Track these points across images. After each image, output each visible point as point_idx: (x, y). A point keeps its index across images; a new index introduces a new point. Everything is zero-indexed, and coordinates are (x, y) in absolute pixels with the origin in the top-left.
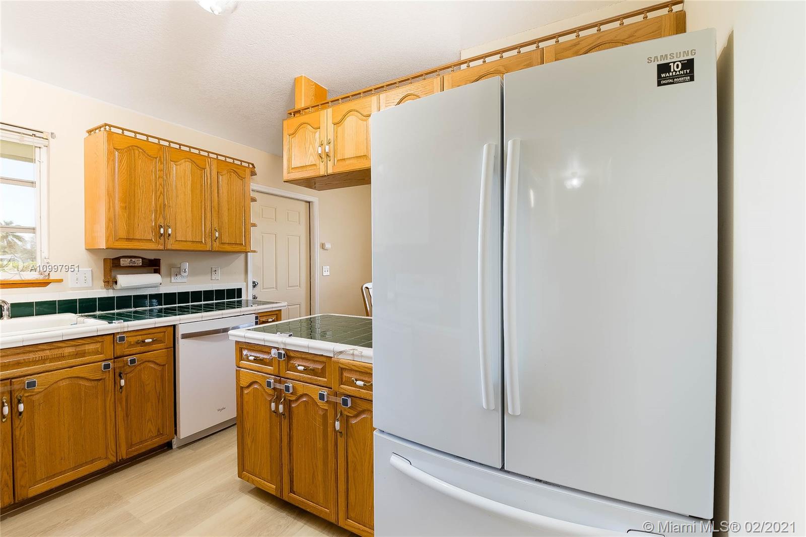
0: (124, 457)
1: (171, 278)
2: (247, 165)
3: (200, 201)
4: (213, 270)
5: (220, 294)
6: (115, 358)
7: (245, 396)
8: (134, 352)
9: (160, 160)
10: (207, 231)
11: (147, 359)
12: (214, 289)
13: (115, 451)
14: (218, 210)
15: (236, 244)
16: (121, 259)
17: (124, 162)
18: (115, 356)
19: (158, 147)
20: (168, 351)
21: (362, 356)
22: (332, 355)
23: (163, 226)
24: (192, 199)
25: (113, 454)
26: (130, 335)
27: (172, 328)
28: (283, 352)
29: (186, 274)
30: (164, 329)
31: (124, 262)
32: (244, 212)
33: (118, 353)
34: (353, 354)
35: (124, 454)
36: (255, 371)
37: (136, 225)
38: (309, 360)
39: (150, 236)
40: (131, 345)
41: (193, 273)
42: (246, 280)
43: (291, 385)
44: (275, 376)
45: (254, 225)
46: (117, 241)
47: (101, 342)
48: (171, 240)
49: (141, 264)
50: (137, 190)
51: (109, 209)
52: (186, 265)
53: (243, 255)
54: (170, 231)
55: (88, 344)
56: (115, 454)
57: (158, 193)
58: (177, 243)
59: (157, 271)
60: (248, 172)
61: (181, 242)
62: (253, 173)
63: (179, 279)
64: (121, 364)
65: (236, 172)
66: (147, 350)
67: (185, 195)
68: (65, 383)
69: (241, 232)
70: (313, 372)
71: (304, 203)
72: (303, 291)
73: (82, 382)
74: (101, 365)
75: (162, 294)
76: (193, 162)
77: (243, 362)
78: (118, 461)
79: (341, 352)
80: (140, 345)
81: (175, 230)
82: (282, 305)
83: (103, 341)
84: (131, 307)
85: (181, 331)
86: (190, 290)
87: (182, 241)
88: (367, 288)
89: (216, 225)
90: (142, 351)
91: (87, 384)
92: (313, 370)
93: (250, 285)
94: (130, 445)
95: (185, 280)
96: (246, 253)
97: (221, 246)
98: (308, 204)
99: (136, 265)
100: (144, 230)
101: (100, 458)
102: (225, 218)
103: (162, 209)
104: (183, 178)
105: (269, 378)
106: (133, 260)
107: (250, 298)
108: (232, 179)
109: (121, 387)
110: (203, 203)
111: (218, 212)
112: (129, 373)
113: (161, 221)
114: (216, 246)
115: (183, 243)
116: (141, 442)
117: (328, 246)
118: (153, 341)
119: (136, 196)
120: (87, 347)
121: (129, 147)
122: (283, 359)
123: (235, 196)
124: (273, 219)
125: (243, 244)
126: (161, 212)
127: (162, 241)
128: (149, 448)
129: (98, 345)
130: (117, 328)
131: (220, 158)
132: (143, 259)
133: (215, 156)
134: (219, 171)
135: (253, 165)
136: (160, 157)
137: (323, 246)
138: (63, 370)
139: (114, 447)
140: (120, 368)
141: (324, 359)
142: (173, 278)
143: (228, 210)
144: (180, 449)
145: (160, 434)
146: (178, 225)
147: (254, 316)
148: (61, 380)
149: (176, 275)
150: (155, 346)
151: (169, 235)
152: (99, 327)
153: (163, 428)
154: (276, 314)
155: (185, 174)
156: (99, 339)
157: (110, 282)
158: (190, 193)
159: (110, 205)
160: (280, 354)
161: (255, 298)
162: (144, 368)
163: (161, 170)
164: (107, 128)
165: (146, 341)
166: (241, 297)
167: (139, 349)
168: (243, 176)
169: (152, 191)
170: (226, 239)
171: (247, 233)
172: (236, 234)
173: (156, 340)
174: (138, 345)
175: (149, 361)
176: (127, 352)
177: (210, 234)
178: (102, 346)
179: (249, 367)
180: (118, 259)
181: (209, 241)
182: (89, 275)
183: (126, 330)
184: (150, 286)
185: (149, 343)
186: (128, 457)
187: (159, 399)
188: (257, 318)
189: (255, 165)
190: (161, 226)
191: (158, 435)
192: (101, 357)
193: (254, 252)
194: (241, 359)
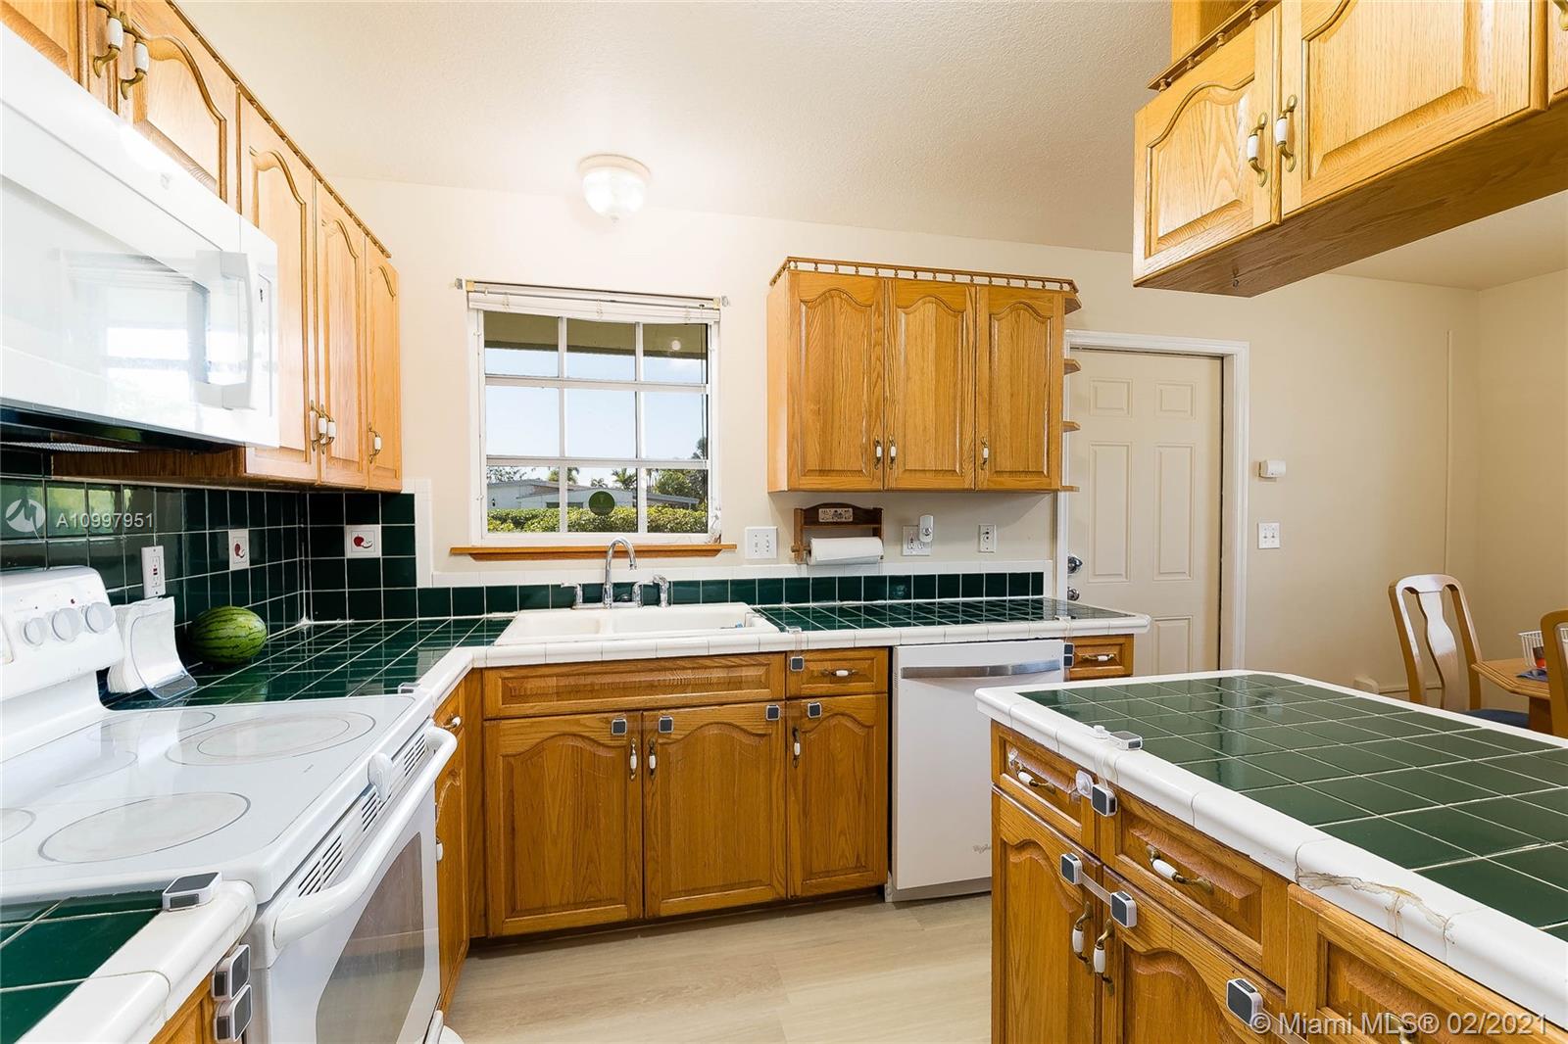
0: (799, 893)
1: (902, 545)
2: (1056, 286)
3: (952, 385)
4: (983, 530)
5: (996, 582)
6: (788, 699)
7: (1011, 869)
8: (818, 692)
9: (878, 308)
10: (966, 447)
11: (841, 710)
12: (984, 571)
13: (783, 875)
14: (990, 397)
15: (1027, 472)
16: (820, 510)
17: (817, 323)
18: (788, 695)
19: (874, 282)
20: (877, 699)
21: (1445, 940)
22: (1290, 876)
23: (881, 441)
24: (938, 381)
25: (781, 881)
26: (811, 658)
27: (886, 653)
28: (1109, 793)
29: (928, 539)
30: (871, 654)
31: (825, 515)
32: (1047, 398)
33: (793, 691)
34: (1395, 913)
35: (798, 889)
36: (1036, 814)
37: (835, 444)
38: (1197, 852)
39: (860, 464)
40: (813, 678)
41: (942, 538)
42: (1054, 556)
43: (1130, 904)
44: (1086, 851)
45: (1072, 427)
46: (805, 475)
47: (766, 665)
48: (897, 470)
49: (851, 520)
50: (838, 375)
51: (793, 417)
52: (929, 522)
53: (1047, 499)
54: (893, 452)
55: (747, 666)
56: (784, 883)
57: (874, 376)
58: (907, 474)
59: (877, 533)
60: (1059, 303)
61: (913, 473)
62: (1072, 305)
63: (916, 549)
64: (795, 713)
65: (1031, 307)
66: (840, 692)
67: (923, 374)
68: (714, 731)
69: (1039, 445)
70: (1210, 898)
71: (1207, 361)
72: (1199, 588)
73: (736, 734)
74: (765, 707)
75: (886, 577)
76: (939, 301)
77: (1007, 777)
78: (789, 897)
79: (1331, 880)
80: (828, 679)
81: (903, 450)
82: (1136, 623)
83: (769, 664)
84: (834, 600)
85: (903, 660)
86: (937, 572)
87: (915, 470)
88: (1412, 590)
89: (983, 433)
90: (831, 692)
91: (745, 740)
92: (1211, 891)
93: (1063, 566)
94: (809, 874)
95: (927, 551)
96: (1056, 491)
97: (996, 478)
98: (1219, 362)
99: (843, 520)
100: (848, 454)
101: (760, 883)
102: (1005, 417)
103: (879, 409)
104: (919, 340)
105: (1070, 850)
106: (839, 510)
107: (1062, 596)
108: (1021, 326)
109: (796, 758)
110: (959, 386)
111: (990, 403)
112: (810, 732)
113: (877, 435)
114: (985, 479)
115: (918, 475)
116: (828, 873)
117: (1275, 468)
118: (851, 675)
119: (836, 386)
120: (747, 673)
121: (824, 293)
122: (1108, 814)
123: (1027, 363)
124: (1122, 409)
125: (1043, 472)
126: (878, 415)
127: (879, 473)
128: (841, 888)
129: (760, 672)
130: (789, 643)
131: (996, 281)
132: (855, 508)
133: (985, 280)
134: (994, 311)
135: (1070, 283)
136: (878, 303)
137: (1260, 471)
138: (708, 708)
139: (782, 868)
140: (794, 718)
141: (1257, 875)
142: (905, 546)
143: (1012, 395)
144: (898, 908)
145: (858, 868)
146: (909, 437)
147: (1062, 644)
148: (707, 725)
149: (912, 540)
150: (854, 686)
151: (893, 459)
152: (764, 637)
153: (866, 856)
154: (1121, 645)
155: (923, 330)
156: (762, 659)
157: (802, 552)
158: (933, 369)
159: (793, 409)
160: (1098, 796)
161: (1073, 596)
162: (834, 726)
163: (878, 330)
164: (792, 264)
165: (839, 673)
166: (1042, 594)
167: (824, 687)
168: (1048, 314)
169: (864, 374)
170: (1006, 464)
171: (1052, 448)
172: (1027, 450)
173: (856, 674)
174: (825, 679)
175: (843, 714)
176: (807, 688)
177: (973, 453)
178: (767, 672)
179: (1021, 798)
180: (815, 510)
181: (969, 468)
182: (773, 538)
183: (804, 648)
184: (864, 560)
185: (842, 679)
186: (804, 895)
187: (859, 793)
188: (1068, 649)
189: (1076, 283)
190: (878, 442)
191: (856, 867)
192: (765, 693)
193: (1071, 489)
194: (1004, 769)
